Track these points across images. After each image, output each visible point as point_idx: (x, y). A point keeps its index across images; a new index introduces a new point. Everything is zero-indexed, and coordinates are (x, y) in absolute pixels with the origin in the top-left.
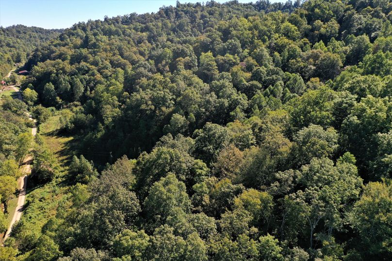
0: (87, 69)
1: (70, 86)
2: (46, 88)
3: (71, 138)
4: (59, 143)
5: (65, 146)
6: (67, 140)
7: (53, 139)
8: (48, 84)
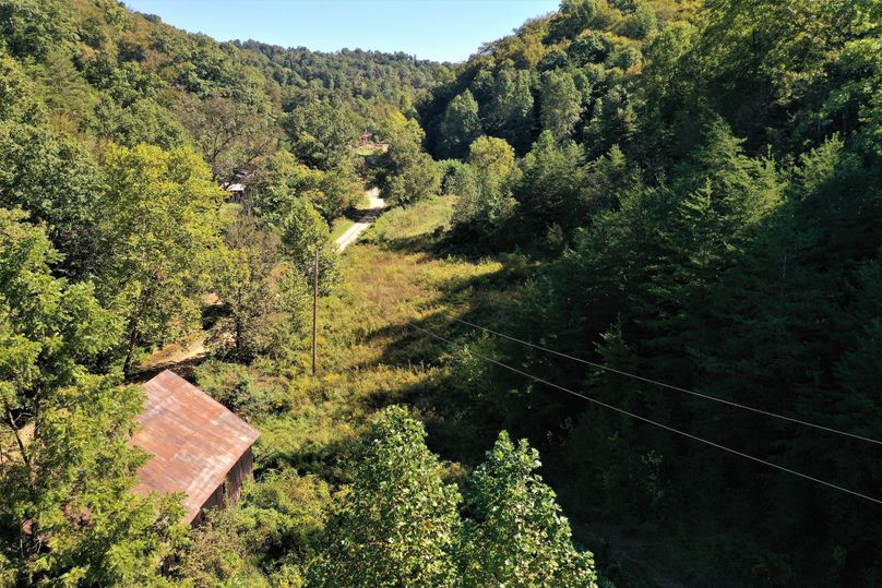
0: (600, 47)
1: (531, 100)
2: (453, 110)
3: (491, 267)
4: (417, 283)
5: (442, 301)
6: (464, 270)
7: (405, 266)
8: (459, 97)
